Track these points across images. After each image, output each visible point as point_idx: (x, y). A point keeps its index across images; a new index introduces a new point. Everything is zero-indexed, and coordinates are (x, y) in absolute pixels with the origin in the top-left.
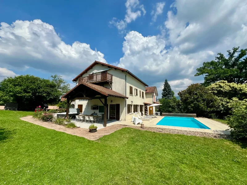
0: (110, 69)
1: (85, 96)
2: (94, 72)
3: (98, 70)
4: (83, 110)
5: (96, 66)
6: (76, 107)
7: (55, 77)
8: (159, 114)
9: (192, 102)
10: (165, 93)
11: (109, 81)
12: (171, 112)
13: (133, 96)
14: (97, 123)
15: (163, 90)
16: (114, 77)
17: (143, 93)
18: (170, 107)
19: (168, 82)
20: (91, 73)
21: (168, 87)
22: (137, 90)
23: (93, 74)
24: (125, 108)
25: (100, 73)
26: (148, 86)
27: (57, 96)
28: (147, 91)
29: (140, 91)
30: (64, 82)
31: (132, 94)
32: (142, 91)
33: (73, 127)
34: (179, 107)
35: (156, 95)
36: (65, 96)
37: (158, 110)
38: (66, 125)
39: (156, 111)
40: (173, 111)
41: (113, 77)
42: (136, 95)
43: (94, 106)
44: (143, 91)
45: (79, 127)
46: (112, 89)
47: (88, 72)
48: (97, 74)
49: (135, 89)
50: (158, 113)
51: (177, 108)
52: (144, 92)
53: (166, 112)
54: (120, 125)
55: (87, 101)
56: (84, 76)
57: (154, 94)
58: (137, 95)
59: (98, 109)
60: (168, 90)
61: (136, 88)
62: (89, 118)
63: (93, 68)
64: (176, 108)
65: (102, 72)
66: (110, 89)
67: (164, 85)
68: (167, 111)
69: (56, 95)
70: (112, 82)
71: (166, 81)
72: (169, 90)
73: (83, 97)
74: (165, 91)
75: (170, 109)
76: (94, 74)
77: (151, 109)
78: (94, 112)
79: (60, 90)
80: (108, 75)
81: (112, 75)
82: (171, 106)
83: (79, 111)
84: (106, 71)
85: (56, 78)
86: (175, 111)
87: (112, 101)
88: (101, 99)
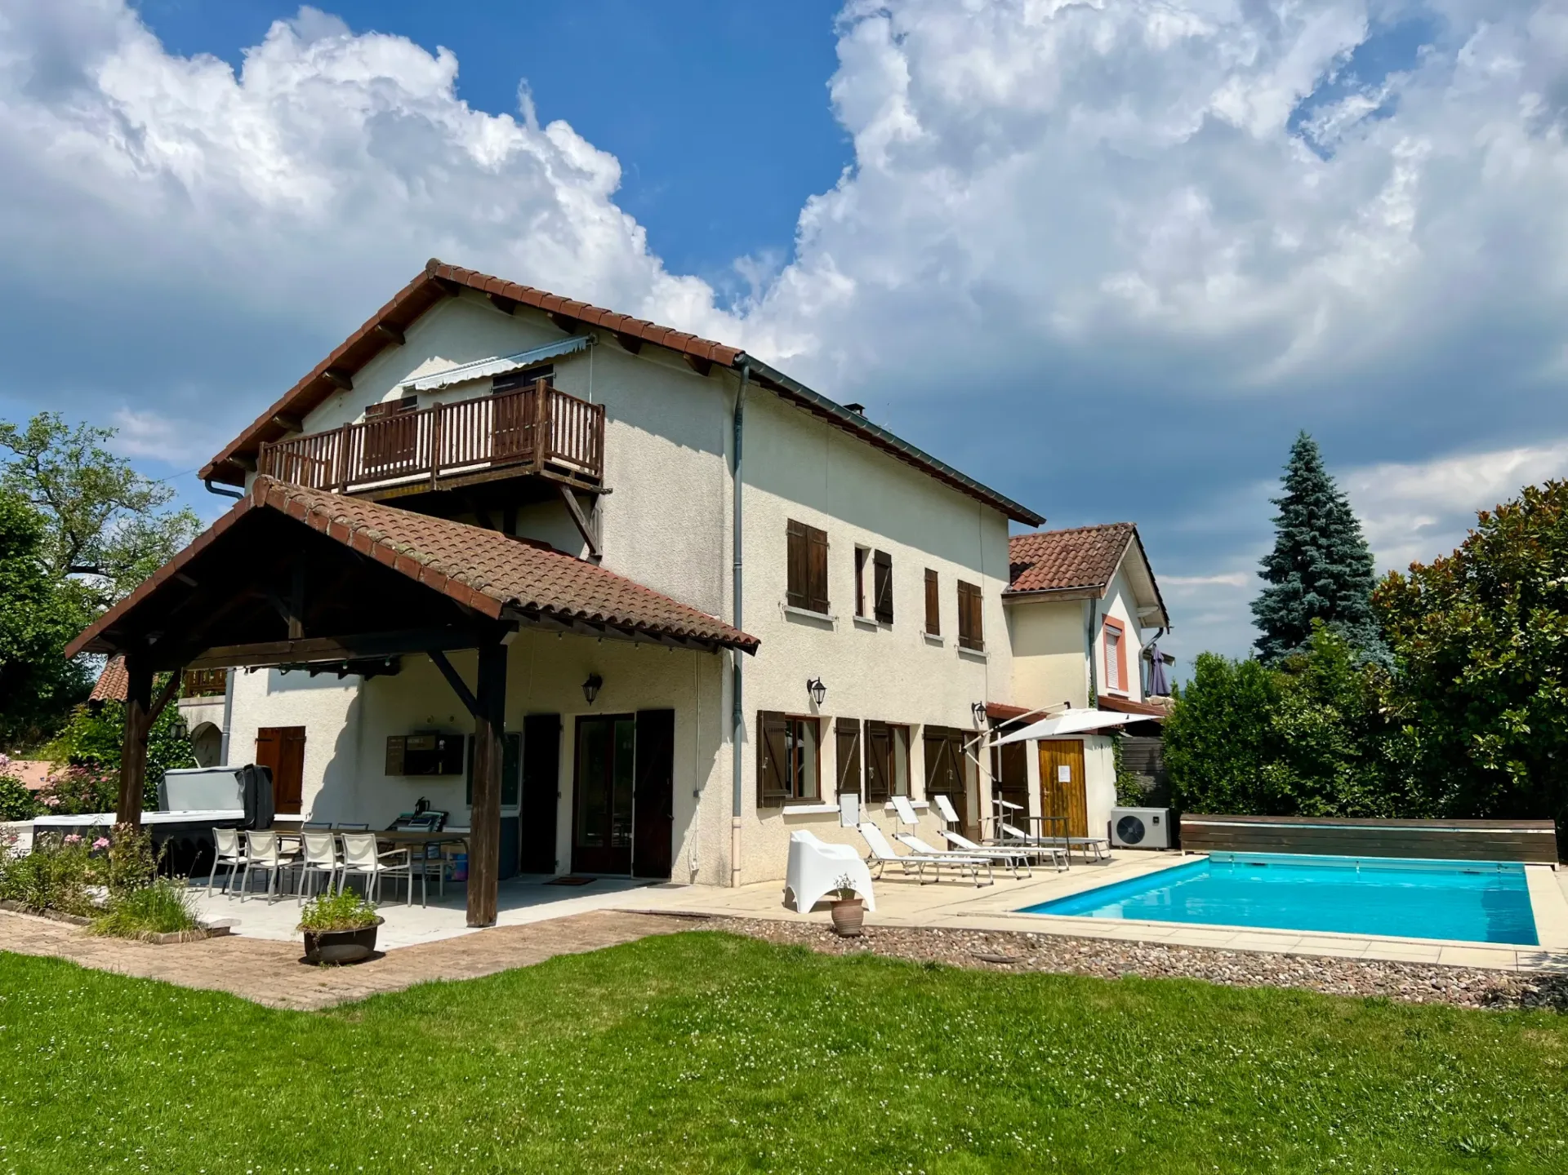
0: (579, 342)
1: (295, 627)
2: (422, 386)
3: (461, 356)
4: (312, 784)
5: (439, 322)
6: (242, 751)
7: (39, 440)
8: (1156, 833)
9: (1516, 689)
10: (1294, 595)
11: (565, 471)
12: (1284, 806)
13: (828, 625)
14: (417, 900)
15: (1267, 561)
16: (615, 432)
17: (969, 596)
18: (1273, 747)
19: (1327, 471)
20: (395, 394)
21: (1324, 532)
22: (883, 563)
23: (411, 397)
24: (727, 748)
25: (485, 391)
26: (1034, 521)
27: (43, 643)
28: (1029, 580)
29: (931, 578)
30: (134, 489)
31: (823, 607)
32: (951, 574)
33: (164, 930)
34: (1371, 754)
35: (1142, 623)
36: (103, 635)
37: (1147, 782)
38: (102, 911)
39: (1125, 795)
40: (1312, 793)
41: (608, 426)
42: (870, 614)
43: (419, 733)
44: (972, 577)
45: (224, 932)
46: (596, 558)
47: (357, 382)
48: (443, 400)
49: (860, 554)
50: (1145, 814)
51: (1357, 762)
52: (992, 589)
53: (1226, 807)
54: (639, 919)
55: (353, 692)
56: (315, 424)
57: (1118, 610)
58: (885, 614)
59: (453, 769)
60: (1321, 564)
61: (876, 542)
62: (339, 845)
63: (412, 335)
64: (1348, 759)
65: (497, 379)
66: (585, 554)
67: (1285, 505)
68: (1241, 791)
69: (28, 634)
70: (597, 481)
71: (1304, 455)
72: (1341, 560)
73: (281, 633)
74: (1295, 582)
75: (1274, 771)
76: (423, 404)
77: (1064, 775)
78: (422, 805)
79: (88, 579)
80: (559, 407)
81: (600, 411)
82: (1281, 738)
83: (268, 789)
84: (544, 368)
85: (44, 445)
86: (1331, 798)
87: (595, 682)
88: (451, 656)
